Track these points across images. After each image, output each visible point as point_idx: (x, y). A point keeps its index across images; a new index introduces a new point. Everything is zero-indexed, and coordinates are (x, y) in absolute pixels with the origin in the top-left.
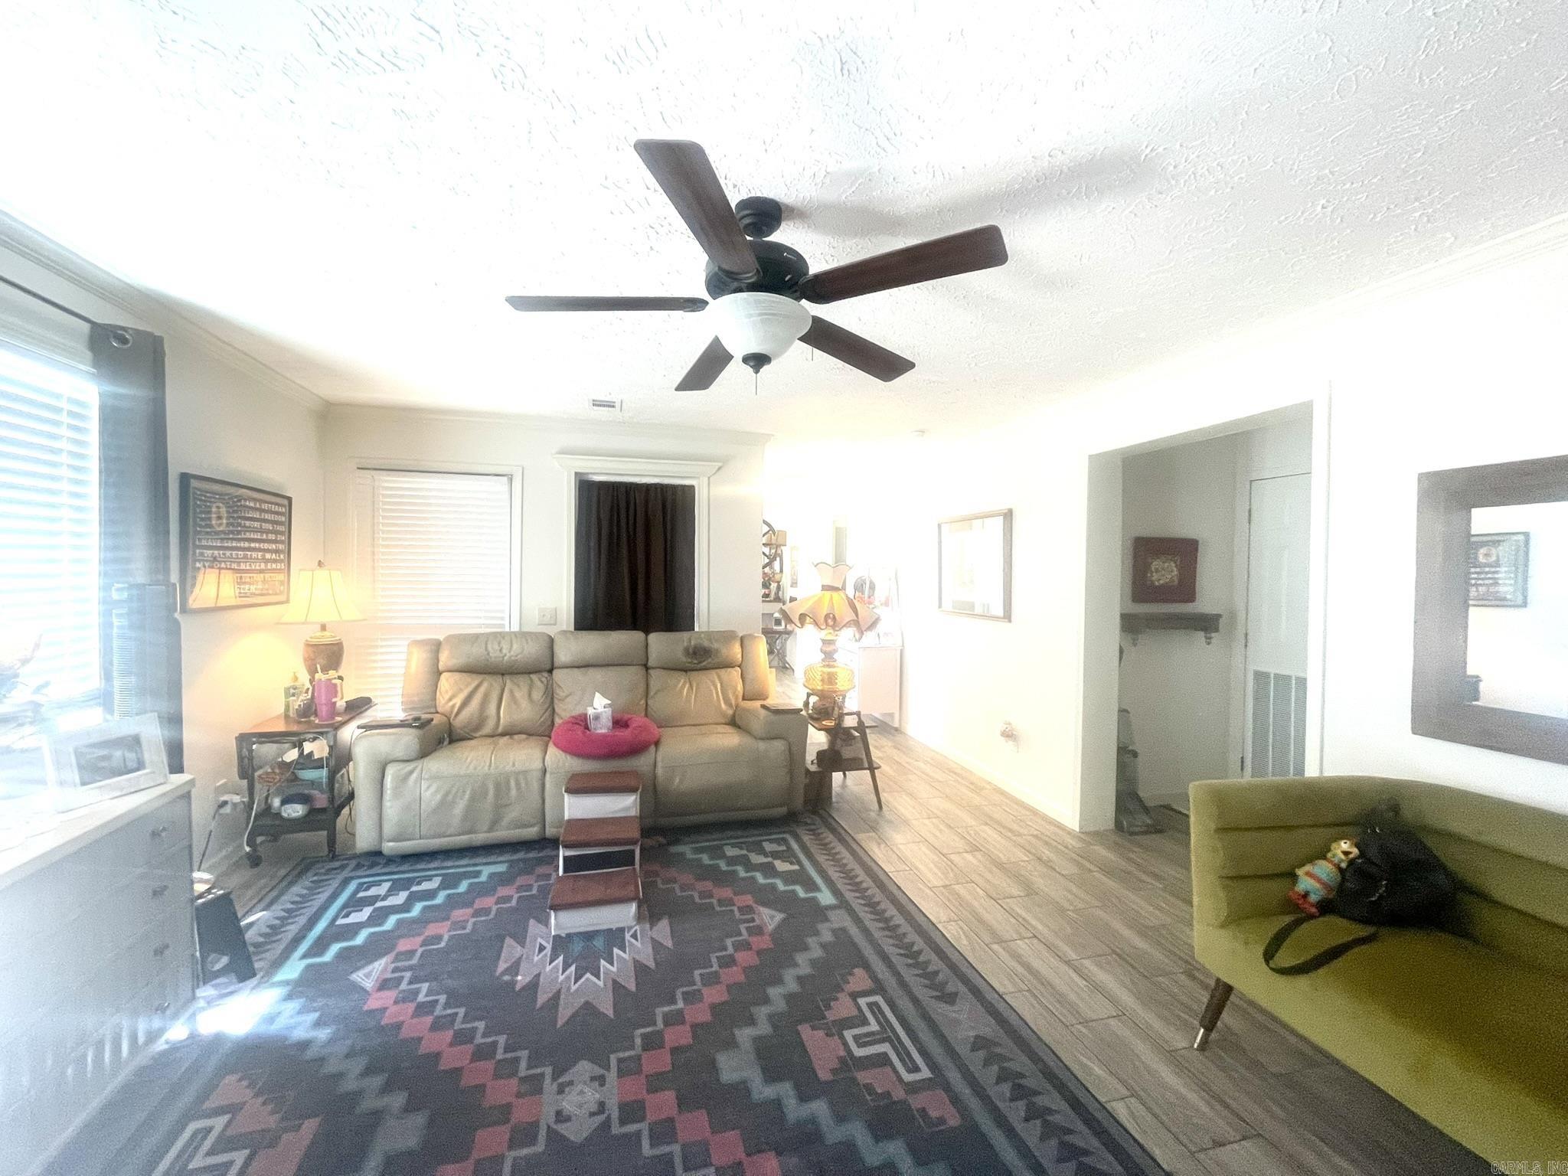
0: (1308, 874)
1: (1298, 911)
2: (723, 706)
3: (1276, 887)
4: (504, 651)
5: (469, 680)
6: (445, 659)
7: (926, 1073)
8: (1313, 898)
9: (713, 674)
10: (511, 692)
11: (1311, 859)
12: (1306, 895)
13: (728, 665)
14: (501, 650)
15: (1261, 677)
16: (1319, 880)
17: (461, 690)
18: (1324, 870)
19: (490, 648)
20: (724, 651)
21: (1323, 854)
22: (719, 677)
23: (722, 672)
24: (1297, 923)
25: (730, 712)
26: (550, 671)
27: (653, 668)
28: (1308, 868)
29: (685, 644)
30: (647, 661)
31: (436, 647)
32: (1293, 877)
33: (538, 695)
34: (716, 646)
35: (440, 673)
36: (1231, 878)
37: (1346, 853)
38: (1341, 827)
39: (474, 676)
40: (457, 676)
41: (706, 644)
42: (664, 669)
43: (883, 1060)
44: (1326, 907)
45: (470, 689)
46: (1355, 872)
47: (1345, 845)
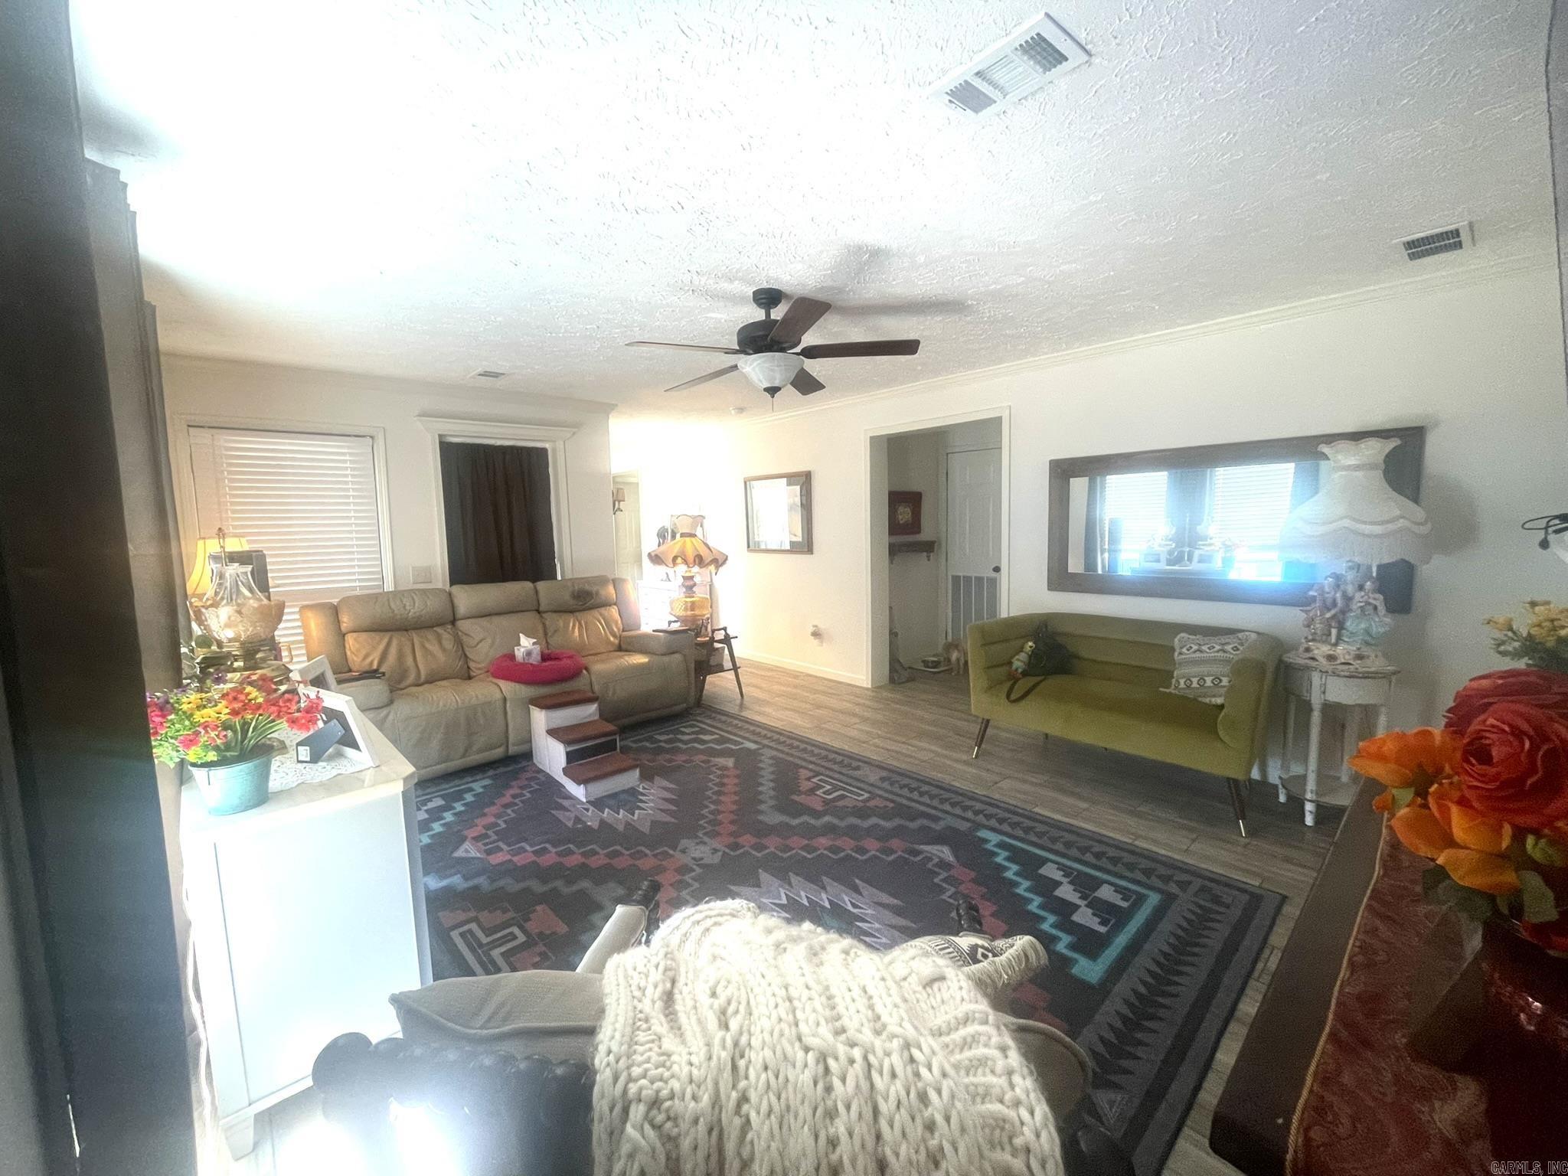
0: (1018, 660)
1: (1013, 679)
2: (612, 639)
3: (1003, 670)
4: (408, 608)
5: (377, 638)
6: (346, 621)
7: (866, 795)
8: (1020, 670)
9: (595, 613)
10: (423, 646)
11: (1017, 654)
12: (1016, 670)
13: (607, 604)
14: (404, 607)
15: (956, 579)
16: (1022, 661)
17: (374, 648)
18: (1023, 656)
19: (393, 606)
20: (603, 592)
21: (1021, 650)
22: (601, 615)
23: (602, 610)
24: (1015, 683)
25: (617, 642)
26: (453, 622)
27: (547, 612)
28: (1017, 657)
29: (571, 589)
30: (539, 604)
31: (334, 611)
32: (1010, 663)
33: (448, 643)
34: (594, 589)
35: (344, 635)
36: (988, 668)
37: (1031, 647)
38: (1026, 637)
39: (382, 634)
40: (364, 635)
41: (587, 587)
42: (555, 612)
43: (842, 797)
44: (1025, 674)
45: (382, 647)
46: (1034, 655)
47: (1030, 644)
